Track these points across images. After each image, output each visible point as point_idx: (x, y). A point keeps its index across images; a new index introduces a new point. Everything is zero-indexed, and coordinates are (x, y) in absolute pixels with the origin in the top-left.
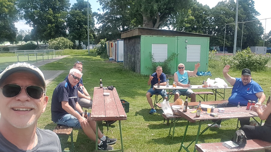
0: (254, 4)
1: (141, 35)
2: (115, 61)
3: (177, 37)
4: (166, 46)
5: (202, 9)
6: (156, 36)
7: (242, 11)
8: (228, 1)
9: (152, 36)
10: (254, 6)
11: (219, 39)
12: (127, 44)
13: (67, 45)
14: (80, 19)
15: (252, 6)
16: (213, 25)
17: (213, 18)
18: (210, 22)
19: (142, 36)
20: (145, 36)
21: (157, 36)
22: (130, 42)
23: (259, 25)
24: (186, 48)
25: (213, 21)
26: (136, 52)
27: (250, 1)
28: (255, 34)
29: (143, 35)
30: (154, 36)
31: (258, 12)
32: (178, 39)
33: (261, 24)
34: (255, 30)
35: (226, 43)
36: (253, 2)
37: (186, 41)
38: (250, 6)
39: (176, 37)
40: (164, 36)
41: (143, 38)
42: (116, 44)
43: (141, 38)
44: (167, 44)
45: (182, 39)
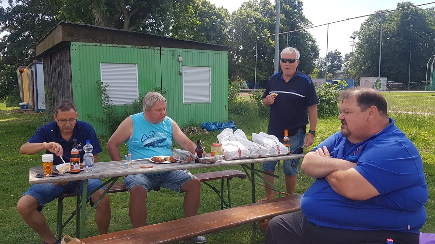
0: (302, 7)
1: (70, 42)
2: (34, 109)
3: (159, 48)
4: (135, 69)
5: (215, 14)
6: (108, 45)
7: (283, 19)
8: (259, 2)
9: (98, 44)
10: (303, 11)
11: (246, 68)
12: (48, 66)
15: (299, 10)
16: (235, 44)
17: (234, 31)
18: (229, 38)
19: (72, 43)
20: (82, 43)
21: (111, 45)
22: (53, 62)
23: (310, 43)
24: (181, 74)
25: (236, 37)
26: (64, 84)
27: (297, 2)
28: (304, 58)
29: (75, 41)
30: (103, 45)
31: (309, 20)
32: (161, 54)
33: (314, 41)
34: (304, 51)
35: (258, 74)
36: (301, 4)
37: (181, 59)
38: (296, 11)
39: (157, 48)
40: (127, 46)
41: (76, 48)
42: (32, 72)
43: (72, 48)
44: (137, 65)
45: (170, 53)
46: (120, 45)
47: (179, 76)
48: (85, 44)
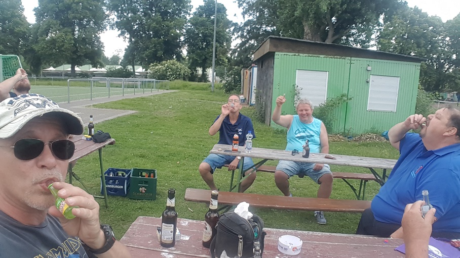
1: (275, 52)
2: (248, 103)
3: (350, 58)
4: (325, 76)
5: (427, 21)
6: (305, 55)
9: (297, 54)
11: (457, 78)
12: (260, 70)
13: (179, 75)
14: (207, 32)
16: (448, 52)
17: (448, 39)
18: (441, 47)
20: (284, 53)
21: (307, 55)
22: (263, 67)
24: (368, 82)
25: (448, 45)
26: (268, 85)
29: (279, 51)
30: (301, 55)
32: (351, 63)
37: (369, 68)
39: (347, 58)
40: (321, 56)
41: (279, 57)
42: (251, 73)
43: (276, 57)
44: (328, 72)
45: (359, 63)
46: (315, 55)
47: (366, 84)
48: (286, 53)
